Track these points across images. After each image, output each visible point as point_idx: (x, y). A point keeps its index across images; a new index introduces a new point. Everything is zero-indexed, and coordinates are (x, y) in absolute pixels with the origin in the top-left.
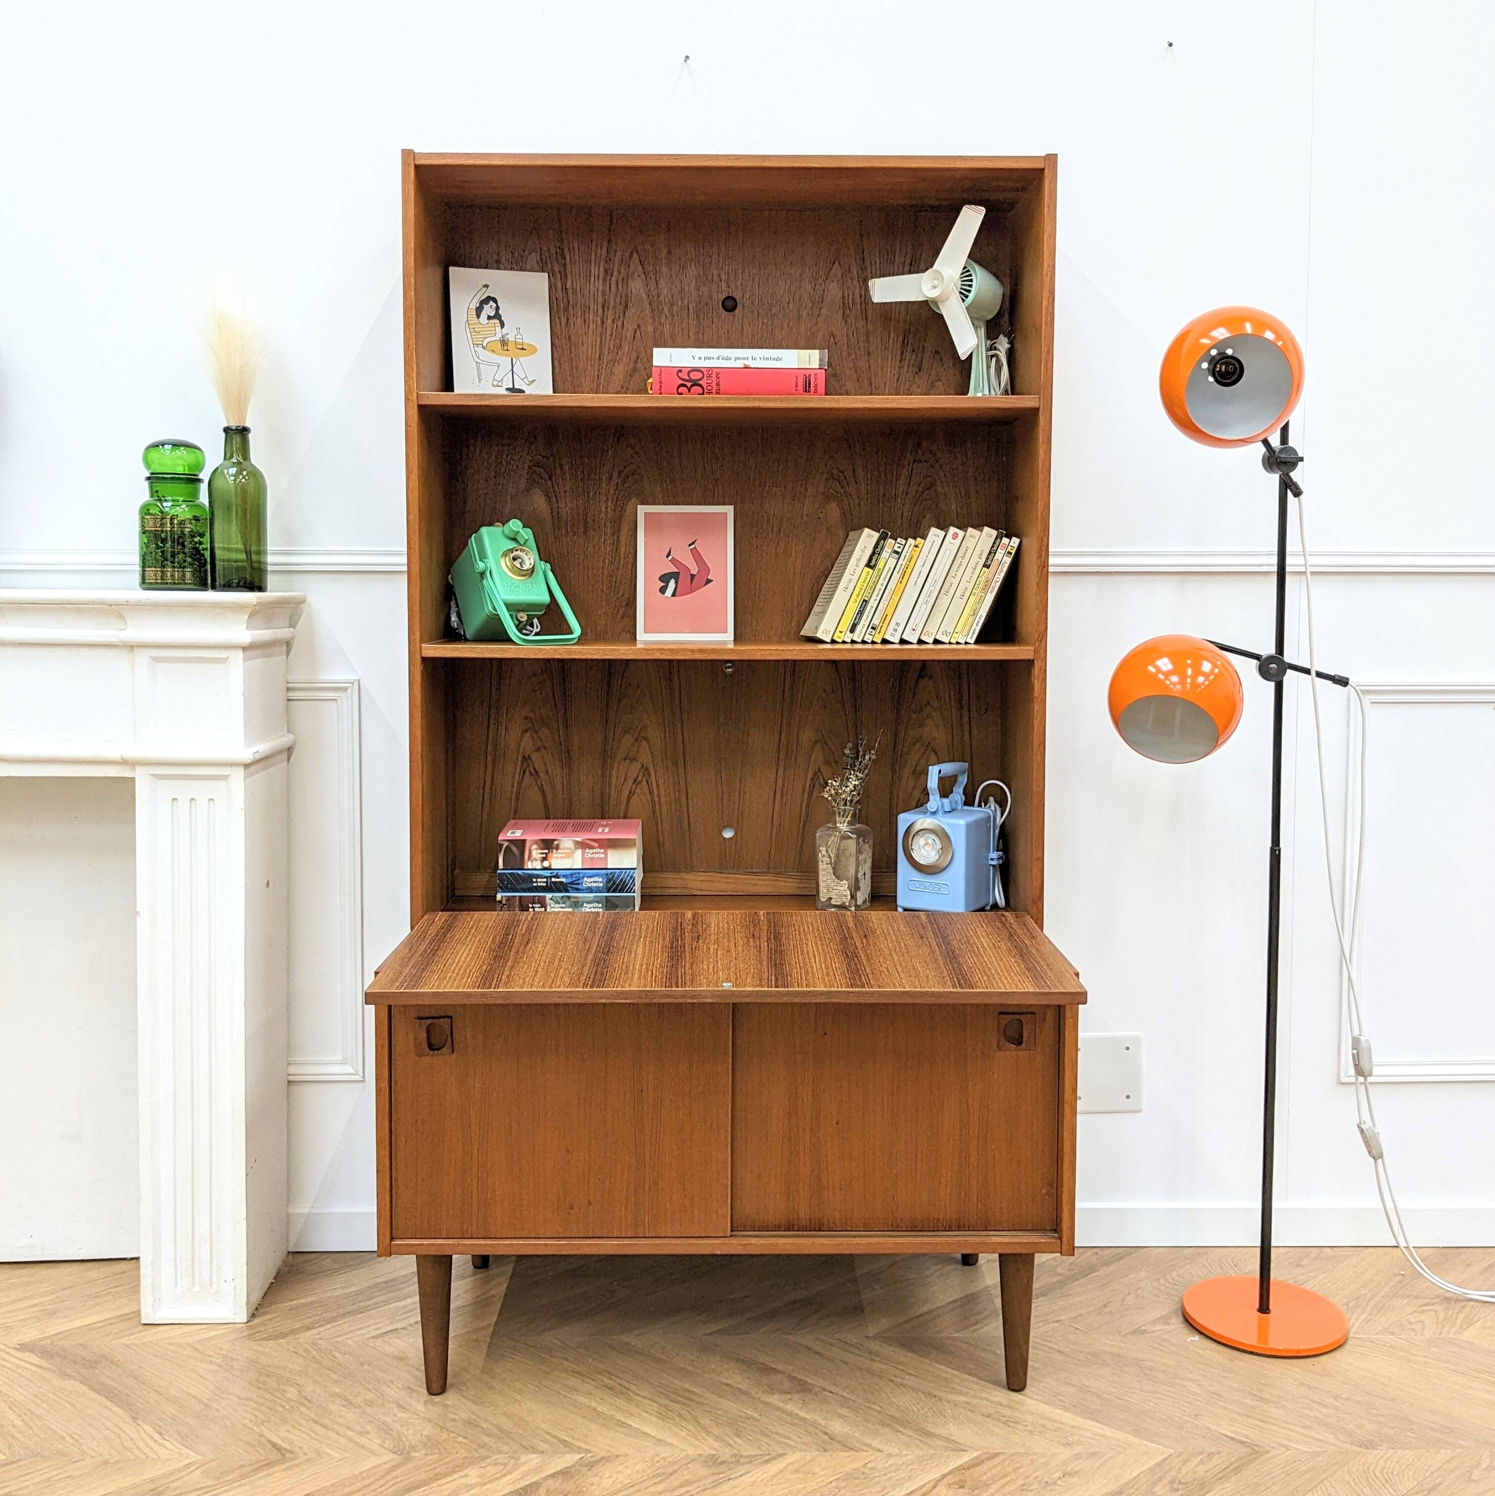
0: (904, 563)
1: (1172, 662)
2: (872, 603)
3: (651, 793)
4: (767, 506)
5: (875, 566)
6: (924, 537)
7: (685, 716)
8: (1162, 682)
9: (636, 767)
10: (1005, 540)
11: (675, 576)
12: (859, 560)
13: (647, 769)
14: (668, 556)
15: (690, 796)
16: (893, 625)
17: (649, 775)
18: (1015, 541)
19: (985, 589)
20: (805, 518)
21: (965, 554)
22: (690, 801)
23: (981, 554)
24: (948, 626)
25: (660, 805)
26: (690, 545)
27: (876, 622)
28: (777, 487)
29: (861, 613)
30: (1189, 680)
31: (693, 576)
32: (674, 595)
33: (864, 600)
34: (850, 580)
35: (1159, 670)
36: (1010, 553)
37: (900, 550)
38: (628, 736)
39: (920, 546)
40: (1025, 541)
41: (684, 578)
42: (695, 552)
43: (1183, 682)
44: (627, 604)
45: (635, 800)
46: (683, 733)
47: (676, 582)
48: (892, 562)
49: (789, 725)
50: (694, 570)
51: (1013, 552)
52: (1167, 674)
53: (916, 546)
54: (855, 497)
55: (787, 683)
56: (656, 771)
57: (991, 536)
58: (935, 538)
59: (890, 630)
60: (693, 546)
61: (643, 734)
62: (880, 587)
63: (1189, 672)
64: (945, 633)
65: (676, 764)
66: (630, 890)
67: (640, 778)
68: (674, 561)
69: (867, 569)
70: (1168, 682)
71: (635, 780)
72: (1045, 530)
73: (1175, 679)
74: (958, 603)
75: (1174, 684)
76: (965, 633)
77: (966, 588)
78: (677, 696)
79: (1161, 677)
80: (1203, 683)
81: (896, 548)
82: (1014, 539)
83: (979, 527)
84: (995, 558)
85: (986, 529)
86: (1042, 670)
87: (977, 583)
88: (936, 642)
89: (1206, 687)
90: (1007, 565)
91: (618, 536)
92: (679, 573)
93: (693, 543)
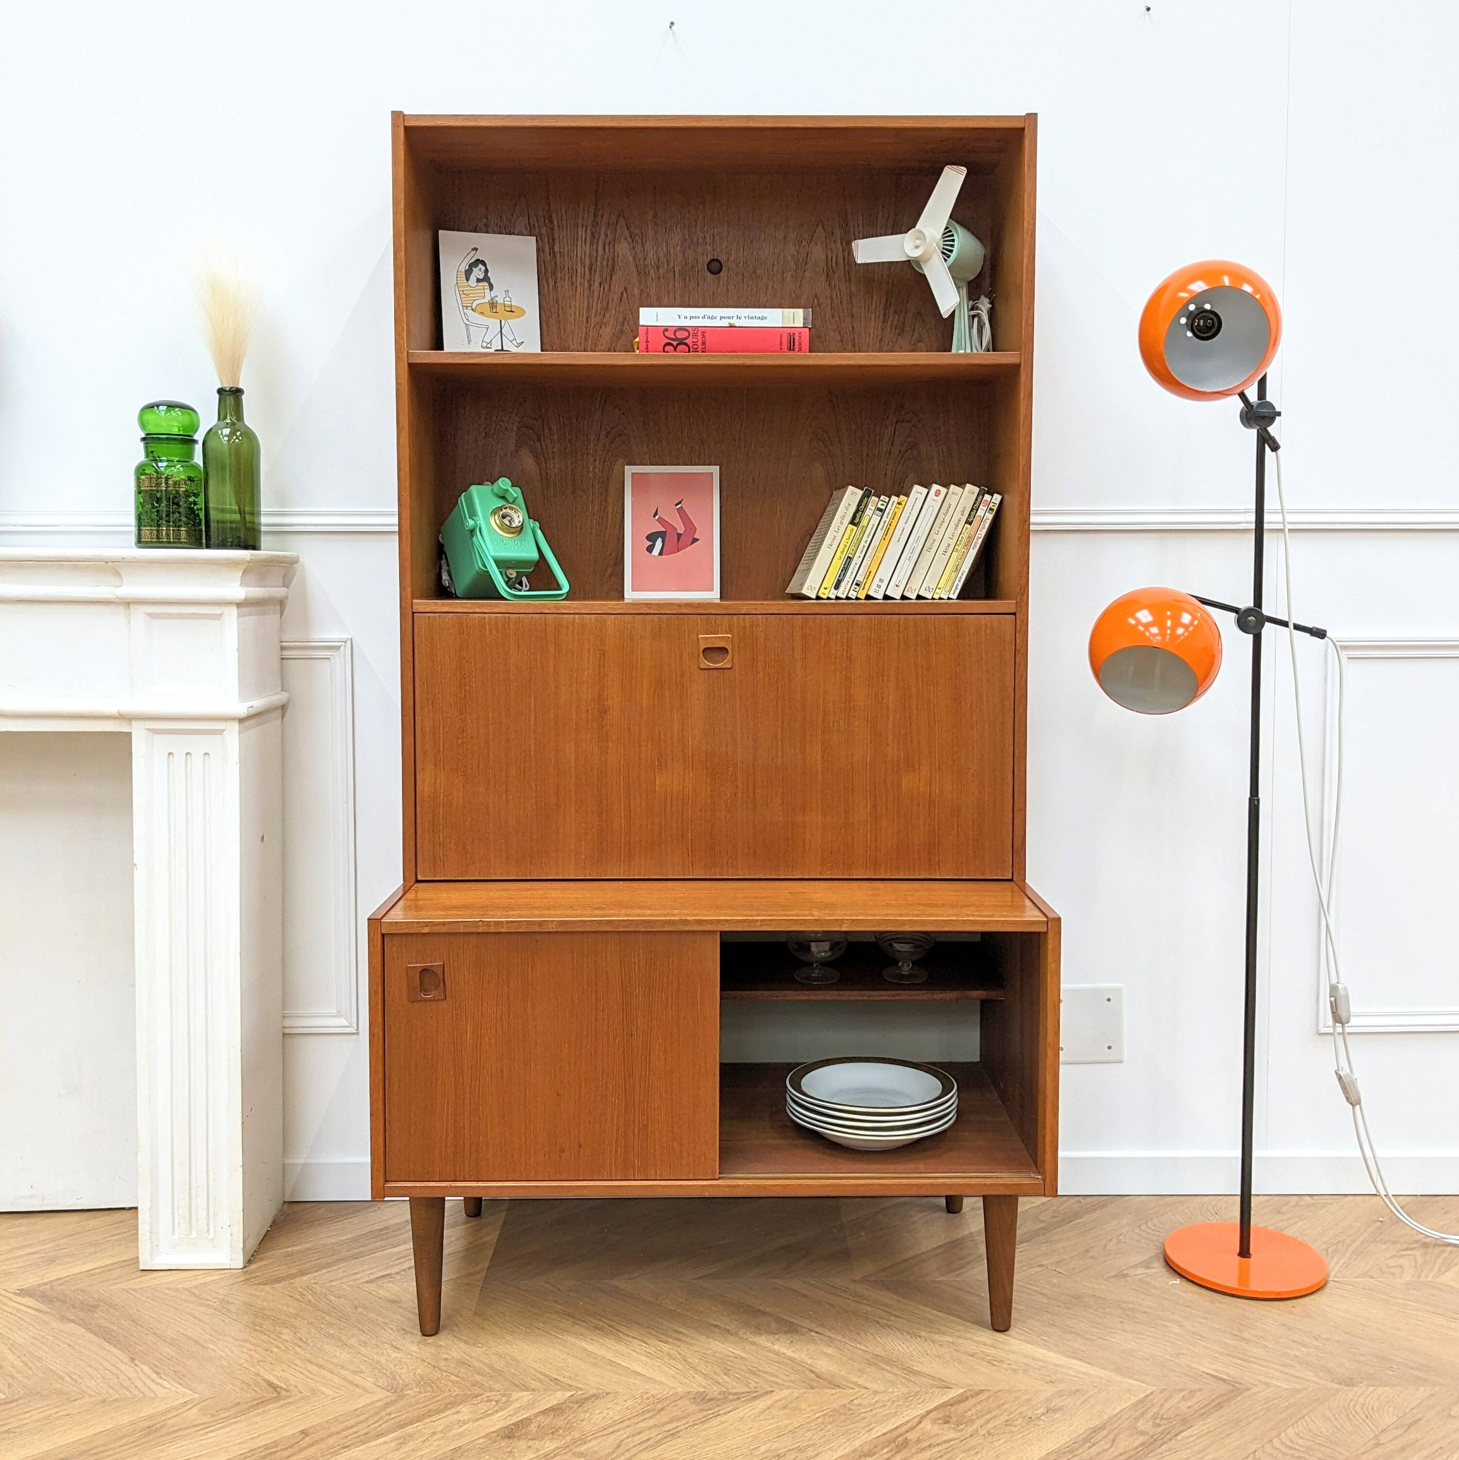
0: (887, 520)
1: (1152, 613)
2: (857, 560)
4: (752, 466)
5: (859, 523)
6: (907, 495)
8: (1143, 633)
10: (987, 497)
11: (662, 535)
12: (843, 518)
14: (655, 516)
16: (877, 581)
18: (997, 498)
19: (968, 545)
20: (789, 478)
21: (948, 510)
23: (963, 511)
24: (931, 582)
26: (677, 505)
27: (860, 578)
28: (762, 447)
29: (845, 569)
30: (1169, 631)
31: (679, 536)
32: (661, 554)
33: (848, 557)
34: (835, 538)
35: (1139, 622)
36: (991, 509)
37: (883, 507)
39: (903, 503)
40: (1006, 497)
41: (670, 538)
42: (682, 512)
43: (1162, 633)
44: (615, 564)
47: (663, 541)
48: (876, 519)
51: (995, 508)
52: (1147, 626)
53: (899, 504)
54: (839, 457)
57: (973, 493)
58: (918, 495)
59: (874, 586)
60: (680, 505)
62: (864, 544)
63: (1169, 623)
64: (928, 589)
68: (661, 521)
69: (851, 527)
70: (1147, 634)
72: (1026, 485)
73: (1154, 630)
74: (941, 559)
75: (1154, 635)
76: (947, 589)
77: (949, 545)
79: (1141, 628)
80: (1183, 635)
81: (879, 506)
82: (996, 495)
83: (961, 485)
84: (977, 514)
85: (969, 486)
86: (1024, 624)
87: (960, 539)
88: (919, 597)
89: (1186, 638)
90: (989, 522)
91: (606, 497)
92: (666, 532)
93: (680, 503)
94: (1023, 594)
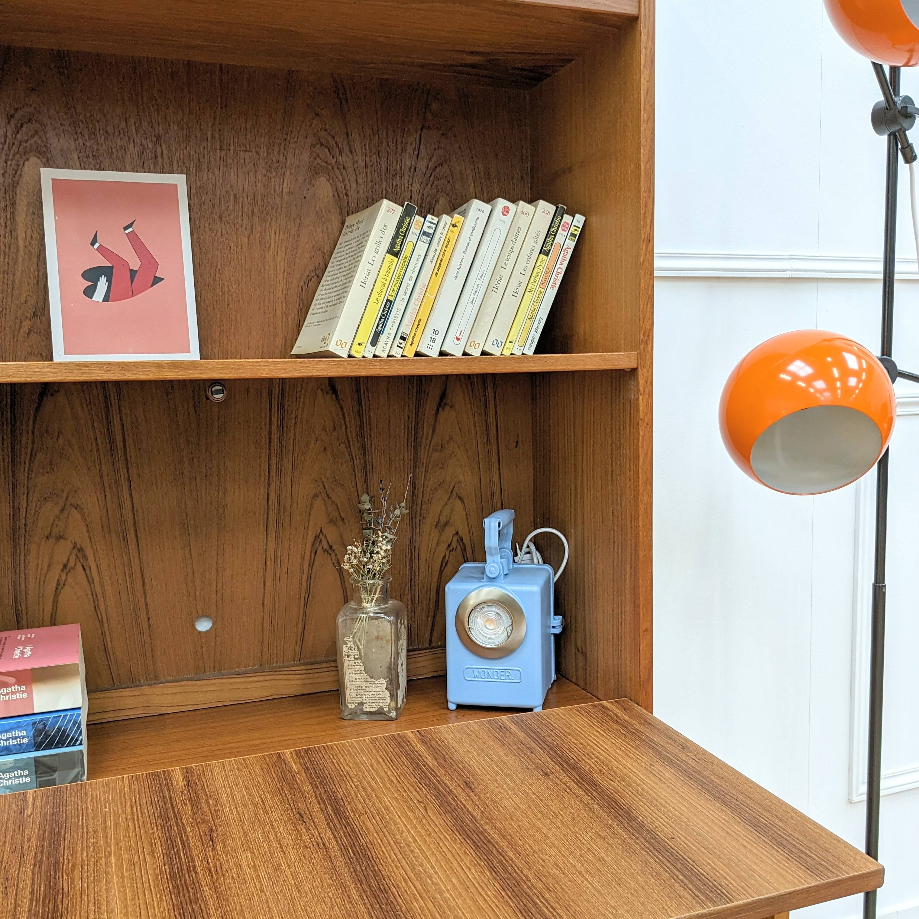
0: (439, 249)
1: (808, 362)
2: (399, 306)
3: (90, 582)
4: (233, 177)
5: (399, 252)
6: (464, 214)
7: (133, 471)
8: (804, 391)
9: (65, 547)
10: (567, 218)
11: (107, 272)
12: (379, 243)
13: (81, 550)
14: (93, 244)
15: (147, 581)
16: (429, 332)
17: (85, 557)
18: (579, 220)
19: (545, 283)
20: (285, 197)
21: (517, 237)
22: (148, 587)
23: (537, 237)
24: (499, 334)
25: (104, 598)
26: (125, 228)
27: (405, 329)
28: (246, 151)
29: (384, 318)
30: (838, 384)
31: (133, 273)
32: (106, 299)
33: (388, 300)
34: (369, 271)
35: (795, 377)
36: (574, 235)
37: (431, 231)
38: (49, 505)
39: (459, 225)
40: (595, 220)
41: (119, 276)
42: (134, 239)
43: (831, 386)
44: (35, 314)
45: (67, 593)
46: (131, 496)
47: (109, 281)
48: (422, 247)
49: (280, 475)
50: (135, 263)
51: (578, 233)
52: (809, 380)
53: (454, 226)
54: (351, 170)
55: (274, 420)
56: (95, 551)
57: (548, 213)
58: (479, 214)
59: (426, 340)
60: (130, 230)
61: (72, 500)
62: (408, 282)
63: (836, 372)
64: (496, 343)
65: (125, 540)
66: (74, 742)
67: (71, 564)
68: (102, 250)
69: (390, 257)
70: (812, 390)
71: (65, 566)
73: (820, 384)
74: (510, 302)
75: (821, 391)
76: (521, 343)
77: (520, 283)
78: (120, 444)
79: (802, 384)
80: (857, 387)
81: (425, 229)
82: (577, 216)
83: (531, 201)
84: (555, 242)
85: (542, 203)
86: (648, 384)
87: (534, 275)
88: (484, 353)
89: (861, 390)
90: (570, 252)
91: (13, 213)
92: (112, 267)
93: (130, 226)
94: (647, 343)
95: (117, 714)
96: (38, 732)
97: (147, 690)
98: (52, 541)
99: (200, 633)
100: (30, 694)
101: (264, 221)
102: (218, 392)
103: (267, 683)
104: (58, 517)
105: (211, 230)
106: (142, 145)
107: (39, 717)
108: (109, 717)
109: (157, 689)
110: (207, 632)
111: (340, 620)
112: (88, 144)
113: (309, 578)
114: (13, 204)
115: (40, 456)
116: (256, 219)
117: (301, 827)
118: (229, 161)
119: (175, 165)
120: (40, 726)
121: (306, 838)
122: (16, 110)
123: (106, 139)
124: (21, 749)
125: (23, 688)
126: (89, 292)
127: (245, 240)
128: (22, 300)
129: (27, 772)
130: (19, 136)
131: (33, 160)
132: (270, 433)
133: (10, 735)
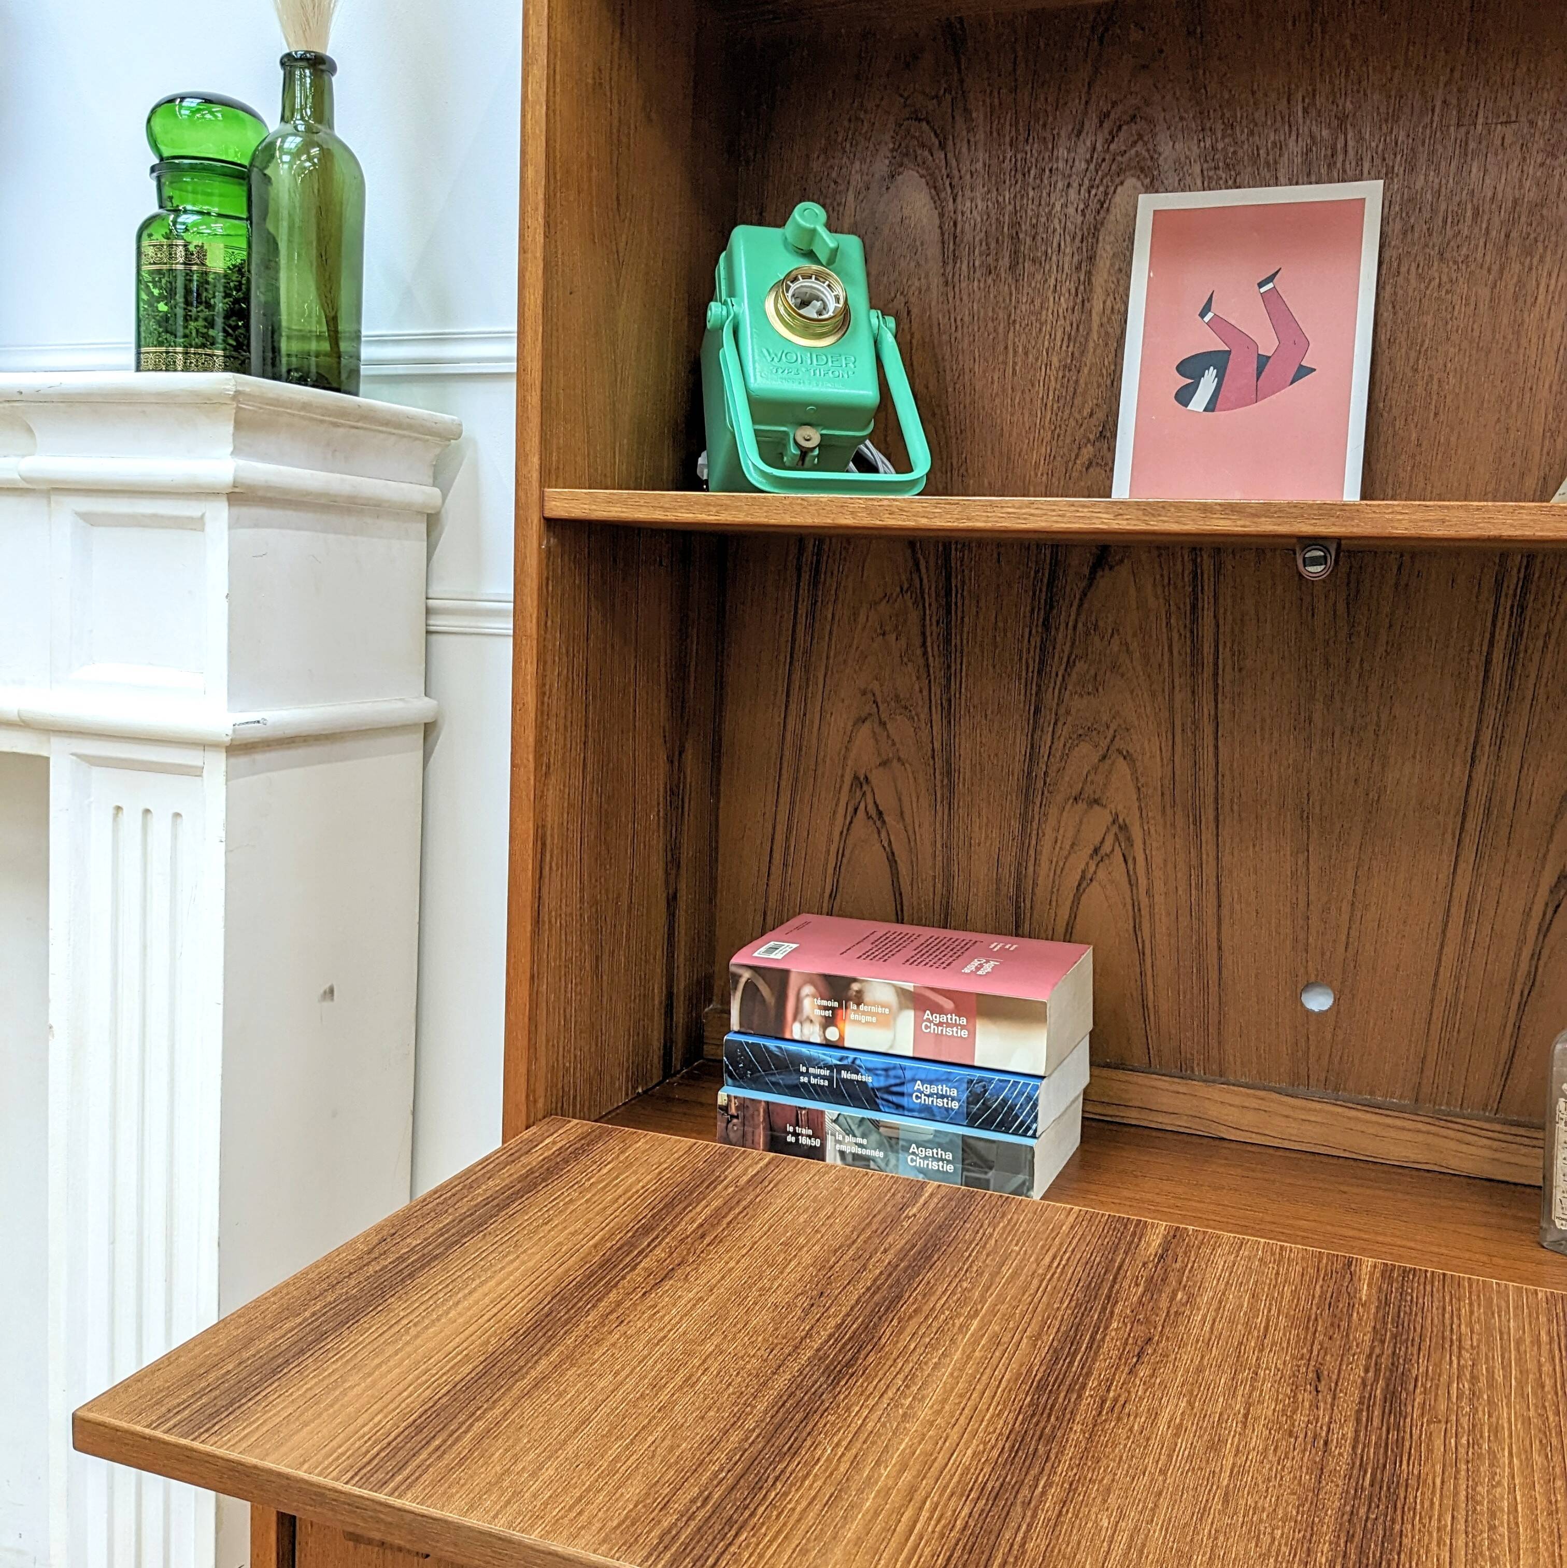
3: (1132, 883)
7: (1225, 706)
9: (1099, 820)
11: (1220, 360)
13: (1124, 828)
14: (1202, 315)
15: (1225, 901)
17: (1129, 839)
22: (1225, 912)
25: (1152, 915)
26: (1262, 284)
31: (1263, 361)
32: (1211, 407)
38: (1084, 748)
41: (1239, 366)
42: (1273, 301)
44: (1101, 436)
45: (1094, 894)
46: (1216, 747)
47: (1220, 377)
49: (1499, 744)
50: (1268, 344)
55: (1501, 636)
56: (1146, 834)
60: (1270, 286)
61: (1118, 743)
65: (1197, 822)
67: (1107, 848)
68: (1220, 326)
71: (1096, 851)
78: (1209, 659)
91: (1089, 273)
92: (1230, 352)
93: (1270, 279)
95: (1144, 1115)
96: (974, 1098)
97: (1198, 1087)
98: (1082, 806)
99: (1309, 1013)
100: (972, 1034)
101: (1530, 254)
102: (1315, 561)
103: (1421, 1138)
104: (1096, 769)
105: (1420, 277)
106: (1312, 136)
107: (978, 1074)
108: (1133, 1116)
109: (1216, 1092)
110: (1322, 1013)
111: (1559, 1047)
112: (1220, 146)
113: (1536, 956)
114: (1091, 258)
115: (1080, 666)
116: (1513, 251)
117: (1305, 1397)
118: (1472, 145)
119: (1367, 166)
120: (978, 1089)
121: (1301, 1419)
122: (1114, 104)
123: (1252, 133)
124: (947, 1116)
125: (964, 1021)
126: (1184, 396)
127: (1485, 293)
128: (1086, 413)
129: (949, 1156)
130: (1113, 147)
131: (1131, 182)
132: (1488, 662)
133: (934, 1089)
